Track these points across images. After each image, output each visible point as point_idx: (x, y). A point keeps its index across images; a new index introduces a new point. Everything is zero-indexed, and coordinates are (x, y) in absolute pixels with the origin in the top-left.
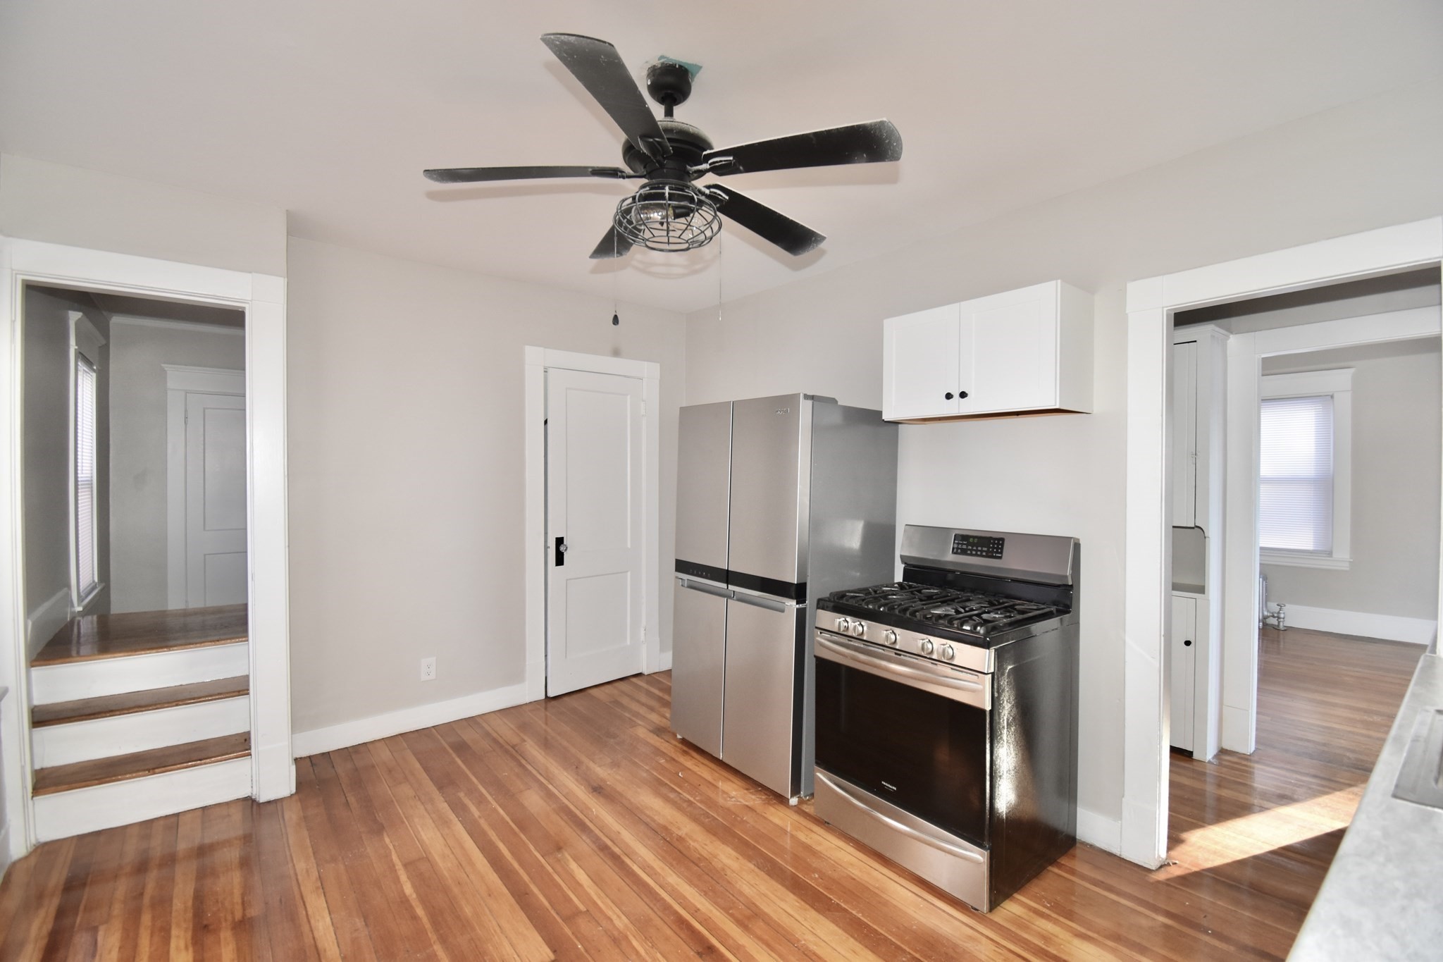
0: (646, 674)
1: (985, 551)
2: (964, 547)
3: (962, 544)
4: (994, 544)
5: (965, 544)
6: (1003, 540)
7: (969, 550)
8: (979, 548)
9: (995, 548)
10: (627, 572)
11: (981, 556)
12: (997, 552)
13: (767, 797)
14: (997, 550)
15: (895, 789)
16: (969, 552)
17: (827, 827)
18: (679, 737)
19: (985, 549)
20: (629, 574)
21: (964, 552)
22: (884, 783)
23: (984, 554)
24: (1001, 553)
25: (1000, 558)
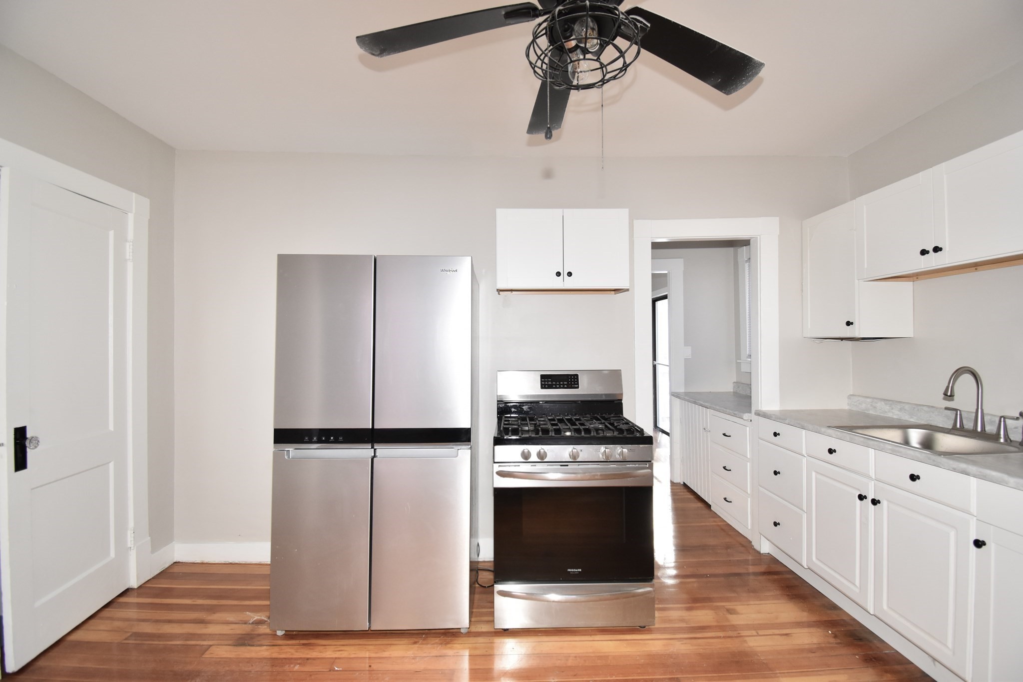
0: (136, 587)
1: (566, 384)
2: (550, 383)
3: (548, 381)
4: (571, 379)
5: (550, 381)
6: (577, 375)
7: (554, 384)
8: (562, 383)
9: (573, 381)
10: (108, 463)
11: (564, 388)
12: (575, 384)
13: (439, 639)
14: (574, 383)
15: (580, 570)
16: (554, 386)
17: (508, 633)
18: (280, 633)
19: (566, 383)
20: (111, 465)
21: (550, 387)
22: (570, 570)
23: (566, 386)
24: (578, 384)
25: (578, 387)
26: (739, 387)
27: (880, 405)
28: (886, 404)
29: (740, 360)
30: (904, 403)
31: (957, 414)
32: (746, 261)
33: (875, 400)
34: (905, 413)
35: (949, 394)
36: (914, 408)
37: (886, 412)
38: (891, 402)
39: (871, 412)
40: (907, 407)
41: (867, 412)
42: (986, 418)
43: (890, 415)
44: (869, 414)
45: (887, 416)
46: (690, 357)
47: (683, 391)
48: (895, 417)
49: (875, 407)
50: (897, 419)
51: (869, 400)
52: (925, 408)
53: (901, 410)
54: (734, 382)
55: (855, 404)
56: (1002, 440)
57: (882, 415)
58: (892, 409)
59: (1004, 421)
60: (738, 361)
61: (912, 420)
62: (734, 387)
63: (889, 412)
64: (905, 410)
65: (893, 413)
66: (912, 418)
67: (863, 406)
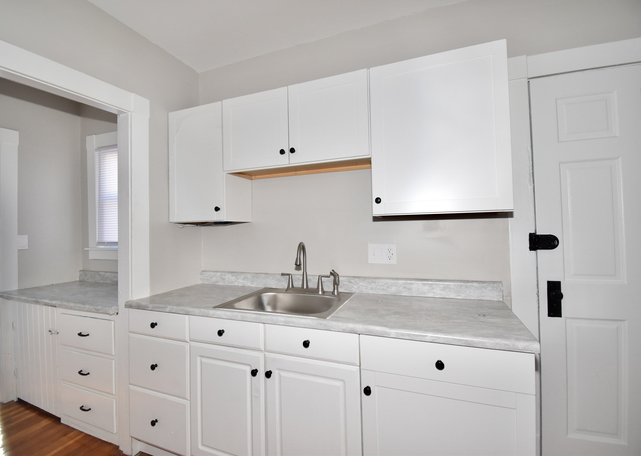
26: (86, 275)
27: (228, 277)
28: (233, 276)
29: (88, 247)
30: (246, 273)
31: (289, 278)
32: (96, 149)
33: (223, 273)
34: (248, 281)
35: (298, 264)
36: (254, 276)
37: (233, 282)
38: (236, 274)
39: (220, 284)
40: (249, 276)
41: (217, 284)
42: (308, 277)
43: (236, 284)
44: (219, 285)
45: (233, 285)
46: (27, 248)
47: (17, 288)
48: (240, 285)
49: (224, 279)
50: (242, 286)
51: (218, 274)
52: (263, 276)
53: (244, 279)
54: (81, 271)
55: (207, 278)
56: (320, 293)
57: (229, 285)
58: (238, 279)
59: (321, 279)
60: (86, 249)
61: (253, 286)
62: (80, 276)
63: (235, 282)
64: (248, 278)
65: (238, 282)
66: (253, 284)
67: (214, 279)
